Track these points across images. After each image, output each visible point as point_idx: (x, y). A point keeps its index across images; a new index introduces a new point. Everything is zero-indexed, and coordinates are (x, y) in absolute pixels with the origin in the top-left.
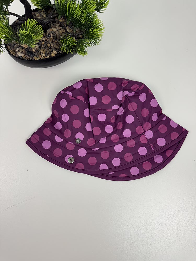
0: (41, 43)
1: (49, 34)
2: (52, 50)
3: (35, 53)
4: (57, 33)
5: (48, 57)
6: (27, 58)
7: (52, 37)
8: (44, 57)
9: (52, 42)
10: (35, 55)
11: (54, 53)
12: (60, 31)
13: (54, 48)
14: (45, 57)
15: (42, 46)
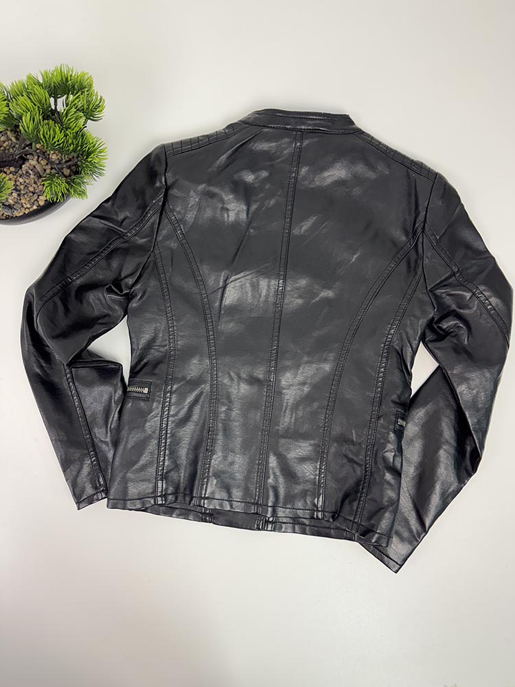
0: (18, 188)
1: (27, 172)
2: (39, 196)
3: (14, 206)
4: (38, 168)
5: (35, 207)
6: (4, 215)
8: (29, 209)
9: (35, 183)
10: (15, 209)
11: (42, 200)
12: (42, 162)
13: (40, 191)
14: (31, 210)
15: (22, 192)
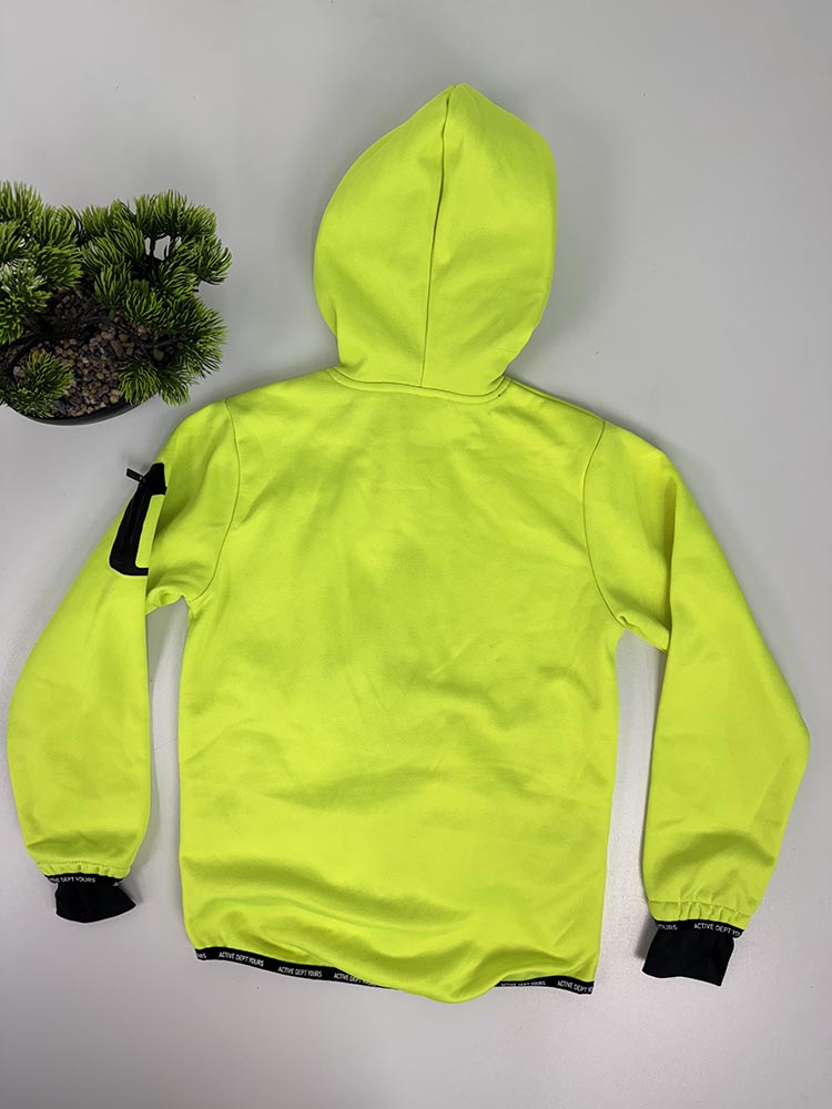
0: (79, 373)
4: (115, 346)
7: (103, 358)
8: (93, 407)
9: (107, 368)
12: (122, 336)
13: (114, 381)
15: (85, 379)
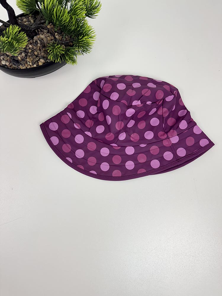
0: (27, 51)
1: (36, 41)
2: (40, 59)
3: (21, 62)
4: (45, 40)
5: (35, 66)
6: (12, 67)
7: (39, 45)
9: (40, 50)
10: (21, 64)
11: (41, 62)
12: (48, 38)
13: (42, 56)
14: (32, 66)
15: (29, 54)
